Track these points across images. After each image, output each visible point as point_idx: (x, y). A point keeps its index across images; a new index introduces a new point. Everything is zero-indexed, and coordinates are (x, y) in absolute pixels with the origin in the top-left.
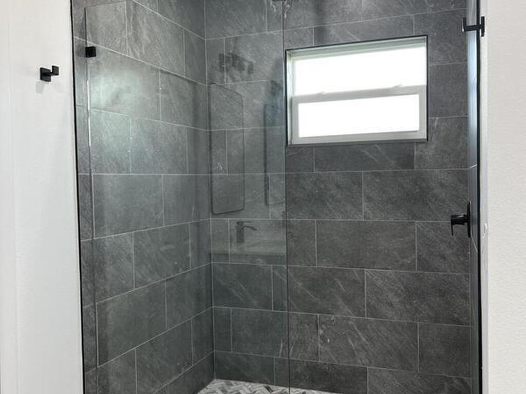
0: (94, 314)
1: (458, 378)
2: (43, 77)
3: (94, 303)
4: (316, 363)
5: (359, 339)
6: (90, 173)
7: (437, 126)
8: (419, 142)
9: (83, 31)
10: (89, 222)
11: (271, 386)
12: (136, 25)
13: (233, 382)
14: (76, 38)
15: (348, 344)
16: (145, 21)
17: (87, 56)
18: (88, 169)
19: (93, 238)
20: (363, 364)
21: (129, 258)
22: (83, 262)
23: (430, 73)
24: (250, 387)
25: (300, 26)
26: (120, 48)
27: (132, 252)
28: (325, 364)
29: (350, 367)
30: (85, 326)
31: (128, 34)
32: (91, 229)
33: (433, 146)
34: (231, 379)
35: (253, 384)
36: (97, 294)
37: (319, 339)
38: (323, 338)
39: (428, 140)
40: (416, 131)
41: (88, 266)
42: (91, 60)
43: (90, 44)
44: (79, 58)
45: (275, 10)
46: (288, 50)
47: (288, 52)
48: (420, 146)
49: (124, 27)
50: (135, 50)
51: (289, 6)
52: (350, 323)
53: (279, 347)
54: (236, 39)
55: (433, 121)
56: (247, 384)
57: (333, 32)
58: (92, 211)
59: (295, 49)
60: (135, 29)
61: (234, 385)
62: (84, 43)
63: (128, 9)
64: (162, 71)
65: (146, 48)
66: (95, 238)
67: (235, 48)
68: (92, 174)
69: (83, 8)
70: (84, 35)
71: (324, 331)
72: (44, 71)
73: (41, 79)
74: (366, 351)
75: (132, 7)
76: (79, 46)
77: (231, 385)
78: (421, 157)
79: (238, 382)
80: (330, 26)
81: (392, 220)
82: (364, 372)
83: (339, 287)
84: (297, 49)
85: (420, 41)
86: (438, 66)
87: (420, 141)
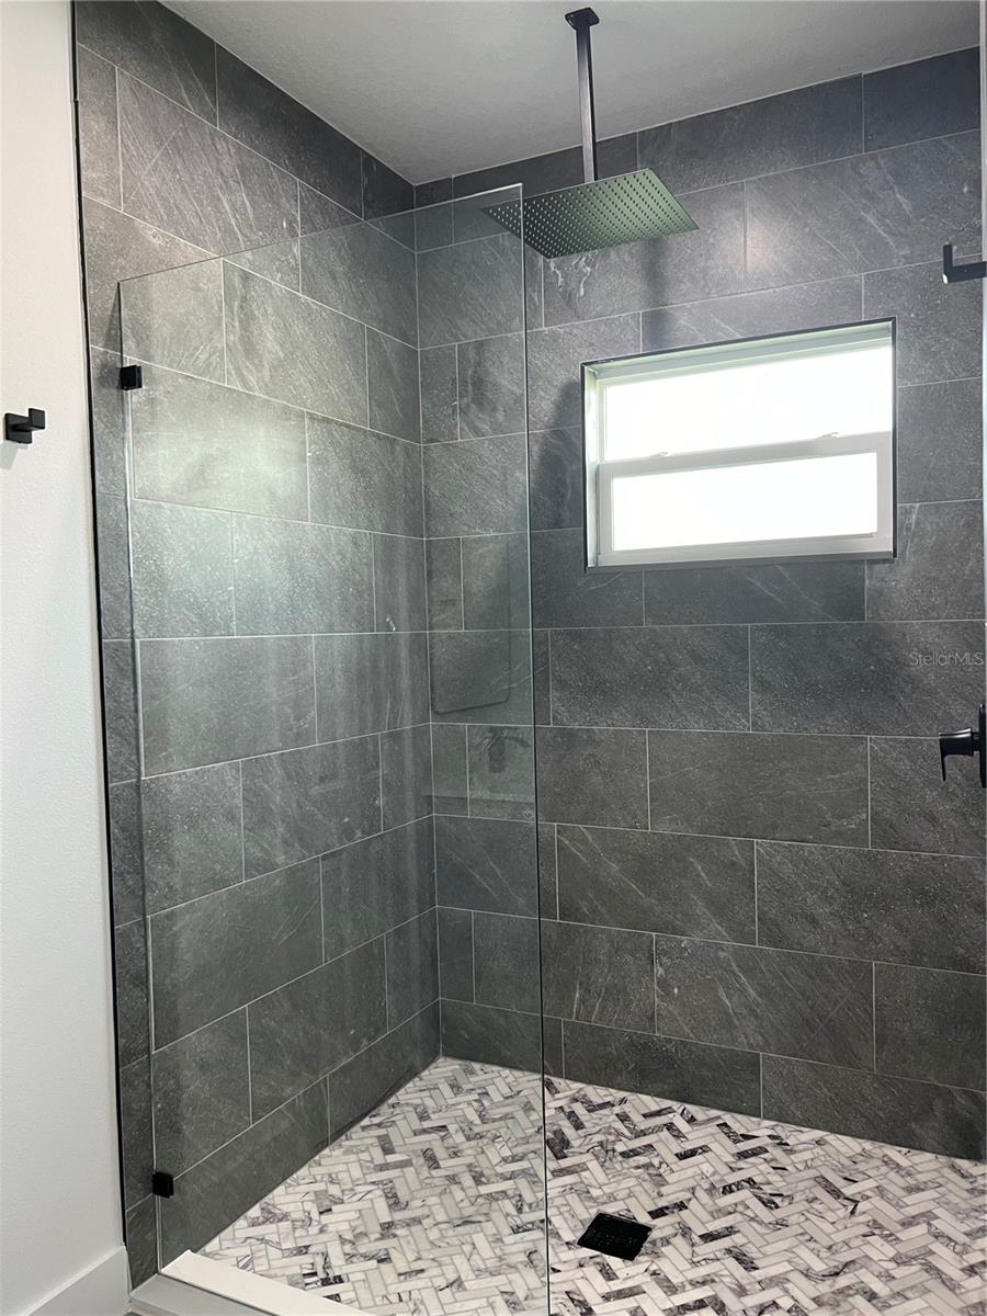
0: (142, 940)
1: (966, 1092)
2: (11, 434)
3: (144, 916)
4: (649, 1036)
5: (742, 991)
6: (133, 638)
7: (918, 523)
8: (875, 560)
9: (113, 332)
10: (129, 744)
11: (554, 1080)
12: (247, 320)
13: (477, 1066)
14: (97, 348)
15: (718, 1000)
16: (270, 311)
17: (122, 388)
18: (129, 629)
19: (139, 777)
20: (751, 1047)
21: (231, 816)
22: (115, 830)
23: (900, 402)
24: (511, 1079)
25: (612, 313)
26: (207, 369)
27: (239, 801)
28: (669, 1041)
29: (723, 1051)
30: (121, 967)
31: (227, 337)
32: (134, 758)
33: (907, 569)
34: (473, 1060)
35: (518, 1074)
36: (149, 896)
37: (656, 987)
38: (663, 983)
39: (895, 556)
40: (870, 535)
41: (126, 839)
42: (134, 397)
43: (130, 360)
44: (104, 391)
45: (560, 280)
46: (587, 364)
47: (586, 368)
48: (877, 567)
49: (220, 324)
50: (244, 372)
51: (589, 269)
52: (722, 954)
53: (572, 999)
54: (480, 346)
55: (907, 512)
56: (506, 1072)
57: (683, 321)
58: (136, 720)
59: (602, 362)
60: (245, 327)
61: (480, 1072)
62: (118, 359)
63: (229, 287)
64: (312, 417)
65: (273, 368)
66: (143, 778)
67: (478, 364)
68: (137, 641)
69: (114, 285)
70: (115, 339)
71: (666, 971)
72: (12, 422)
73: (7, 437)
74: (756, 1017)
75: (237, 282)
76: (104, 366)
77: (472, 1073)
78: (880, 593)
79: (488, 1068)
80: (676, 309)
81: (815, 733)
82: (752, 1063)
83: (698, 876)
84: (608, 361)
85: (879, 333)
86: (918, 388)
87: (876, 558)
